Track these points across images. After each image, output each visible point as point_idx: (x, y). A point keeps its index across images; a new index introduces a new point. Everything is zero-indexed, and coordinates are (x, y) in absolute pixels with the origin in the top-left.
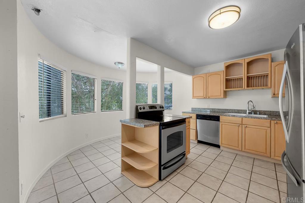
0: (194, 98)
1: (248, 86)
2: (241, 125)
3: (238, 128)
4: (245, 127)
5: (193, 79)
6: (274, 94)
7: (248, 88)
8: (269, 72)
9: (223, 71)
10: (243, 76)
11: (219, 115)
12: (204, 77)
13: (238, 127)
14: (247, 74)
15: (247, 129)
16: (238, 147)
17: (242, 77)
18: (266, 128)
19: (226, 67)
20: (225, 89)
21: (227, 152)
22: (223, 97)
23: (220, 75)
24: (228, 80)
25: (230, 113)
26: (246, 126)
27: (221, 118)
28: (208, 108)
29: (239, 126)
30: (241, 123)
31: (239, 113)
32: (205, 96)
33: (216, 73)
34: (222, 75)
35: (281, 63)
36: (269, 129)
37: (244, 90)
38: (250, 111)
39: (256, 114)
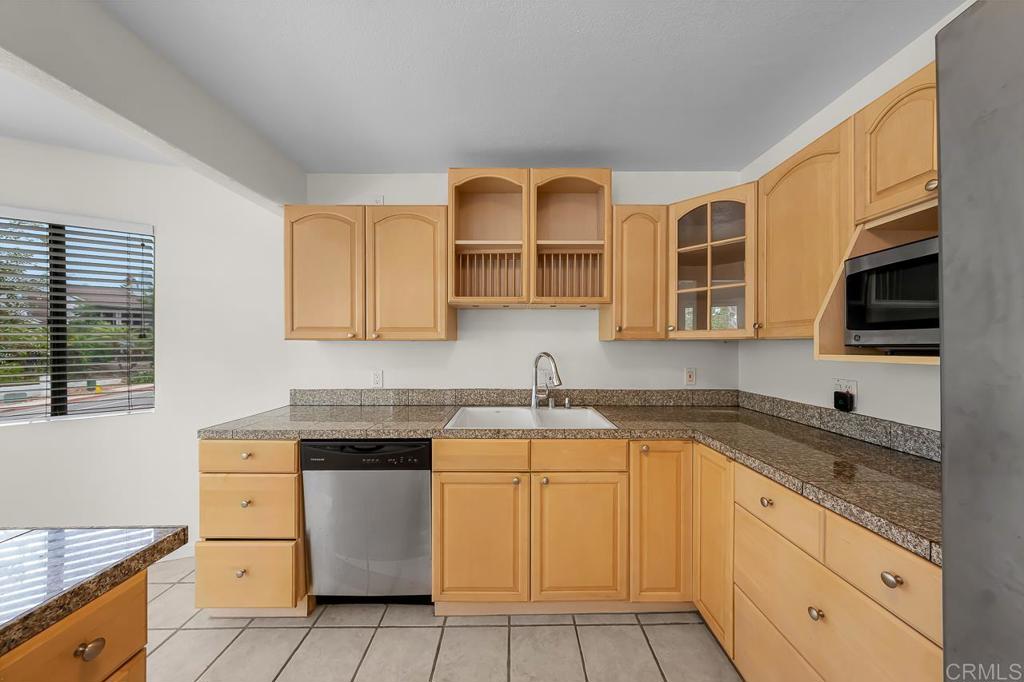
0: (295, 334)
1: (540, 293)
2: (525, 478)
3: (516, 490)
4: (542, 484)
5: (291, 226)
6: (620, 329)
7: (539, 299)
8: (605, 242)
9: (444, 209)
10: (523, 242)
11: (429, 436)
12: (352, 225)
13: (512, 485)
14: (538, 239)
15: (548, 490)
16: (515, 588)
17: (517, 251)
18: (616, 477)
19: (456, 187)
20: (452, 298)
22: (443, 336)
23: (430, 222)
24: (464, 257)
25: (474, 405)
26: (547, 482)
27: (439, 451)
28: (379, 386)
29: (518, 483)
30: (526, 468)
31: (503, 405)
32: (359, 329)
34: (441, 225)
35: (639, 213)
36: (624, 477)
37: (524, 305)
38: (542, 396)
39: (559, 404)
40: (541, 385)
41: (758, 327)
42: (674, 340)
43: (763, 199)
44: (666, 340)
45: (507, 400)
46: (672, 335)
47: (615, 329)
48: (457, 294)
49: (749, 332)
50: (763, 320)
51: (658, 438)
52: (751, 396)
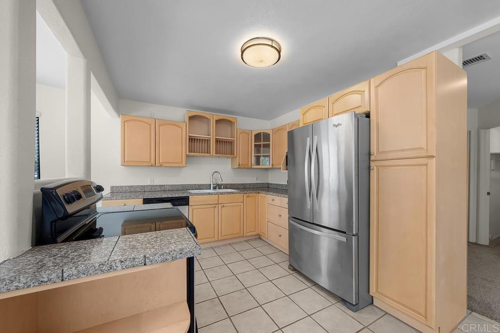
0: (125, 164)
1: (216, 153)
2: (217, 206)
3: (215, 209)
5: (124, 123)
7: (216, 155)
8: (235, 139)
9: (185, 123)
10: (211, 137)
11: (189, 195)
12: (151, 125)
13: (213, 209)
14: (216, 136)
15: (223, 209)
16: (214, 237)
17: (210, 139)
18: (240, 204)
19: (189, 117)
20: (188, 153)
21: (206, 249)
22: (185, 166)
23: (181, 128)
24: (192, 139)
26: (223, 206)
27: (192, 200)
29: (215, 207)
30: (217, 203)
31: (200, 189)
32: (153, 162)
33: (173, 124)
34: (184, 129)
35: (244, 132)
36: (242, 203)
37: (212, 156)
38: (215, 186)
39: (220, 188)
40: (214, 183)
41: (273, 165)
42: (253, 168)
43: (274, 134)
44: (251, 168)
45: (201, 188)
46: (253, 167)
47: (238, 164)
48: (189, 152)
49: (271, 166)
50: (274, 164)
51: (250, 193)
52: (272, 184)
